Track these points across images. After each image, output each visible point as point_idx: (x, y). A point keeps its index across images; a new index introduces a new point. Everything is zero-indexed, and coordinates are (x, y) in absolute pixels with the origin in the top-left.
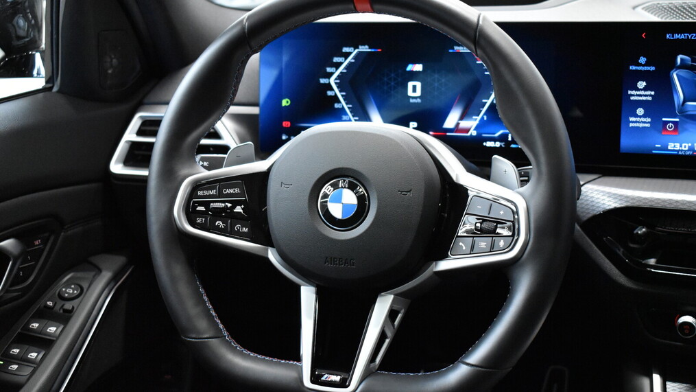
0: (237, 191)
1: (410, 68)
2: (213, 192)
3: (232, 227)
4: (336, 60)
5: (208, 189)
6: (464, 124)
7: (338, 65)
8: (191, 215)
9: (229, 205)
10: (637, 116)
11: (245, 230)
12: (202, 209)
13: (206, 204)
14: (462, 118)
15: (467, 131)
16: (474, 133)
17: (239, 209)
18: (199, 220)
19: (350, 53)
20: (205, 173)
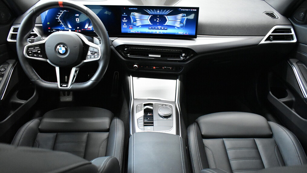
0: (38, 48)
1: (76, 15)
2: (33, 48)
3: (38, 56)
4: (59, 13)
5: (31, 48)
6: (89, 27)
7: (59, 15)
8: (28, 54)
9: (37, 51)
10: (124, 25)
11: (41, 56)
12: (31, 52)
13: (31, 51)
14: (88, 26)
15: (90, 29)
16: (92, 29)
17: (39, 52)
18: (30, 55)
19: (62, 12)
20: (30, 44)
